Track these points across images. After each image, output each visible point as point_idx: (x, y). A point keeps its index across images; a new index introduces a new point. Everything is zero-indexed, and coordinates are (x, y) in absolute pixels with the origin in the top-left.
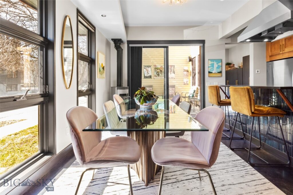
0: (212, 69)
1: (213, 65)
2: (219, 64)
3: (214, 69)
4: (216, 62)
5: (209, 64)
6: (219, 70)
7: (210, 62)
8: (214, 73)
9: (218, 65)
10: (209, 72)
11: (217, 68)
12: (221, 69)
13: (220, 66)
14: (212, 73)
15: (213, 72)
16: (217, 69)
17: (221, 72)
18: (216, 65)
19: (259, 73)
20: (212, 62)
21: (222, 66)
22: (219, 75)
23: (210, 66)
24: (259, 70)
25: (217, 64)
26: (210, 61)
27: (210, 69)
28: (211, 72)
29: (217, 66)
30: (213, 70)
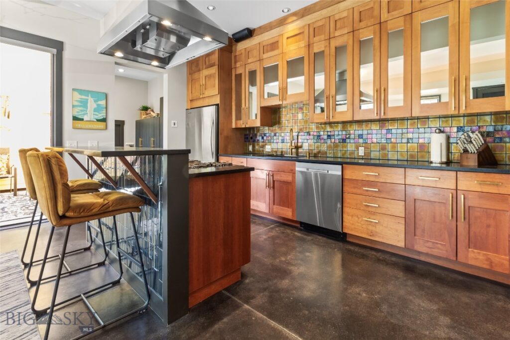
0: (82, 111)
1: (84, 104)
2: (100, 103)
3: (88, 112)
4: (92, 97)
5: (75, 99)
6: (101, 116)
7: (77, 96)
8: (87, 121)
9: (98, 105)
10: (75, 118)
11: (95, 110)
12: (105, 114)
13: (103, 108)
14: (82, 120)
15: (86, 118)
16: (95, 113)
17: (104, 120)
18: (92, 104)
19: (176, 126)
20: (83, 97)
21: (106, 108)
22: (101, 125)
23: (76, 103)
24: (176, 122)
25: (95, 101)
26: (76, 93)
27: (78, 112)
28: (80, 117)
29: (95, 106)
30: (84, 114)
